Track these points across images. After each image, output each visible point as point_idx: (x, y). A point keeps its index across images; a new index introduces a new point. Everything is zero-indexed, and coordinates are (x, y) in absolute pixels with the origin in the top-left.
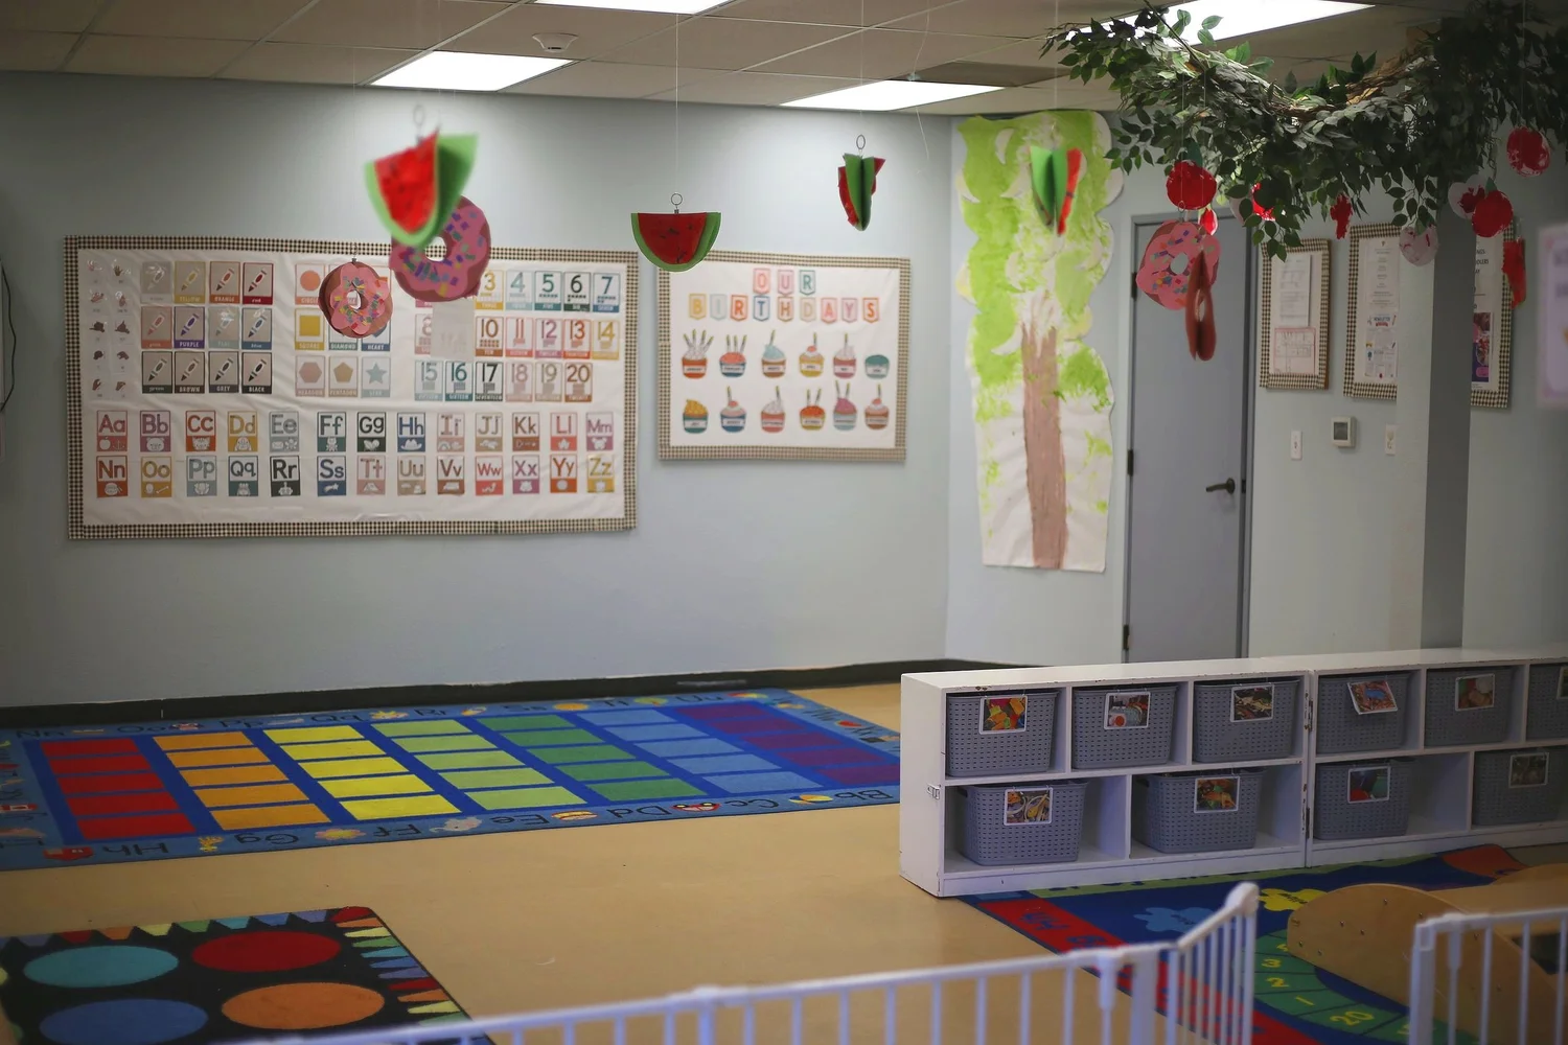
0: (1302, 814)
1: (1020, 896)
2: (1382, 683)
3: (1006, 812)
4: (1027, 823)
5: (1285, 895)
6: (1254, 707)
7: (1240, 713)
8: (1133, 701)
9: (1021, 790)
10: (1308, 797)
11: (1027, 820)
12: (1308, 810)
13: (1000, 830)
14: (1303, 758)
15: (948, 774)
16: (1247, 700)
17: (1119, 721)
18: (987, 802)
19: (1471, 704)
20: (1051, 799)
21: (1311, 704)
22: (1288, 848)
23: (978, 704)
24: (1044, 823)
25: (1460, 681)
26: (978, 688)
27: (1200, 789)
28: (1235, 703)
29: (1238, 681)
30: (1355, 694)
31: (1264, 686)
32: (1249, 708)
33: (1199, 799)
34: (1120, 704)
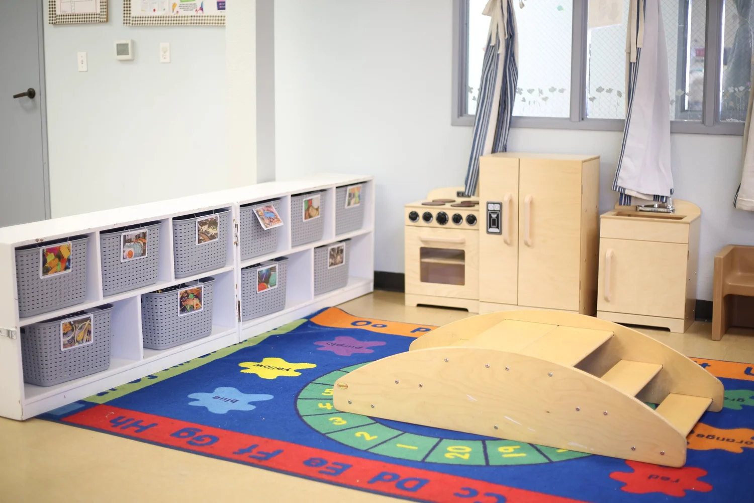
0: (236, 306)
1: (82, 406)
2: (270, 207)
3: (62, 340)
4: (77, 346)
5: (258, 365)
6: (208, 233)
7: (201, 238)
8: (138, 237)
9: (72, 320)
10: (238, 292)
11: (77, 344)
12: (239, 302)
13: (58, 355)
14: (234, 266)
15: (21, 317)
16: (205, 228)
17: (130, 255)
18: (48, 334)
19: (310, 217)
20: (92, 323)
21: (236, 226)
22: (230, 331)
23: (38, 253)
24: (88, 343)
25: (305, 201)
26: (37, 240)
27: (181, 298)
28: (199, 231)
29: (198, 215)
30: (259, 216)
31: (213, 216)
32: (206, 233)
33: (180, 306)
34: (130, 241)
